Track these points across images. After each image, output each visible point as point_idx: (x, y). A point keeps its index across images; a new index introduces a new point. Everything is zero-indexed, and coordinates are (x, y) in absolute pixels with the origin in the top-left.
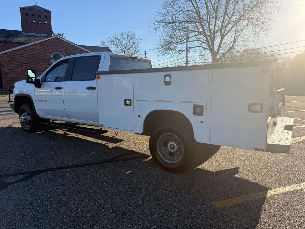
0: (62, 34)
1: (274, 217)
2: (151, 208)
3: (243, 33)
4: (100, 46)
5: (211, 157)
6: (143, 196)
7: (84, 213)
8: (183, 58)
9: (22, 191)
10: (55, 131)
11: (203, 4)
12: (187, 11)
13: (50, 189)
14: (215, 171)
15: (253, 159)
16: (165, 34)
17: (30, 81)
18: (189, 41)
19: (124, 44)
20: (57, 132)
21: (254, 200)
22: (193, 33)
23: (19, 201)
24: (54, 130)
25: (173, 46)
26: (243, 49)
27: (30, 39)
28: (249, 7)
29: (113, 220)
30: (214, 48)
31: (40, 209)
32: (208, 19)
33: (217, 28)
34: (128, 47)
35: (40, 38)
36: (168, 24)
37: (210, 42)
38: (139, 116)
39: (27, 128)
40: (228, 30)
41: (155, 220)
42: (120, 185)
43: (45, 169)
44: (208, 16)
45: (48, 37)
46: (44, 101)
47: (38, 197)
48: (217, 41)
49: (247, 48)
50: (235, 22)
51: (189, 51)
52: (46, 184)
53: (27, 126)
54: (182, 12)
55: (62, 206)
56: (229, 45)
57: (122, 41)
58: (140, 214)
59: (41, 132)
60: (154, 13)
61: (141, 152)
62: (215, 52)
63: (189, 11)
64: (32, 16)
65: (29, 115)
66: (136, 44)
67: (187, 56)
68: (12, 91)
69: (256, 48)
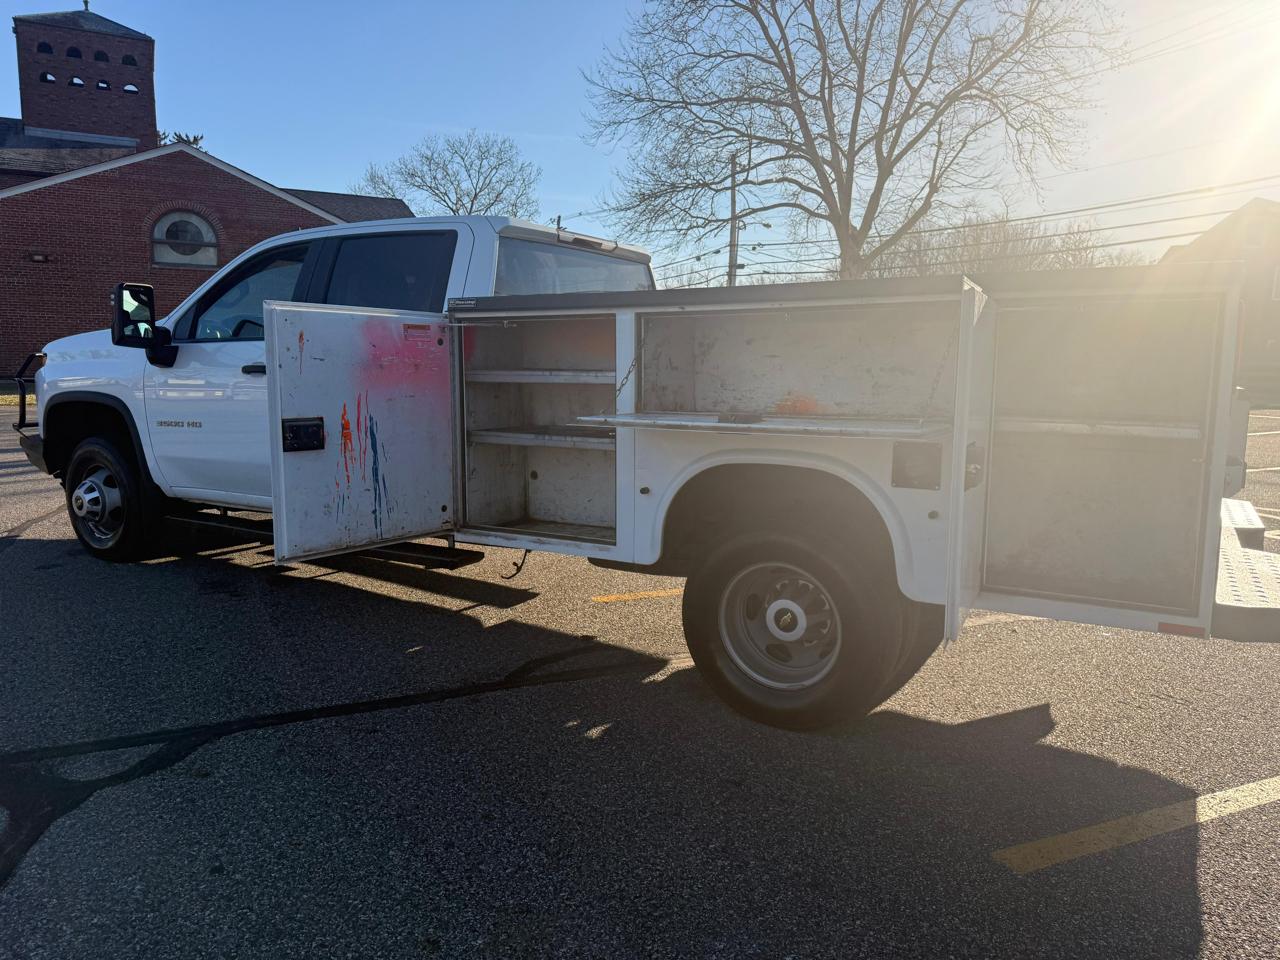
0: (196, 139)
1: (1262, 907)
2: (745, 880)
3: (967, 153)
4: (363, 194)
5: (925, 661)
6: (697, 828)
7: (466, 906)
8: (718, 252)
9: (161, 817)
10: (227, 556)
11: (804, 30)
12: (739, 55)
13: (282, 806)
14: (961, 721)
15: (1098, 667)
16: (649, 146)
17: (128, 336)
18: (752, 182)
19: (466, 185)
20: (237, 561)
21: (1158, 836)
22: (765, 148)
23: (159, 861)
24: (219, 551)
25: (682, 199)
26: (958, 220)
27: (58, 157)
28: (993, 49)
29: (600, 935)
30: (851, 213)
31: (262, 894)
32: (826, 91)
33: (863, 132)
34: (484, 200)
35: (103, 152)
36: (658, 107)
37: (834, 186)
38: (645, 491)
39: (108, 540)
40: (909, 140)
41: (781, 931)
42: (581, 785)
43: (232, 719)
44: (827, 82)
45: (140, 150)
46: (189, 424)
47: (240, 844)
48: (864, 182)
49: (971, 215)
50: (937, 108)
51: (741, 223)
52: (258, 786)
53: (106, 534)
54: (719, 59)
55: (360, 879)
56: (912, 201)
57: (456, 174)
58: (706, 906)
59: (163, 560)
60: (605, 57)
61: (626, 643)
62: (855, 228)
63: (746, 55)
64: (68, 55)
65: (114, 486)
66: (516, 191)
67: (733, 245)
68: (33, 381)
69: (1011, 216)
